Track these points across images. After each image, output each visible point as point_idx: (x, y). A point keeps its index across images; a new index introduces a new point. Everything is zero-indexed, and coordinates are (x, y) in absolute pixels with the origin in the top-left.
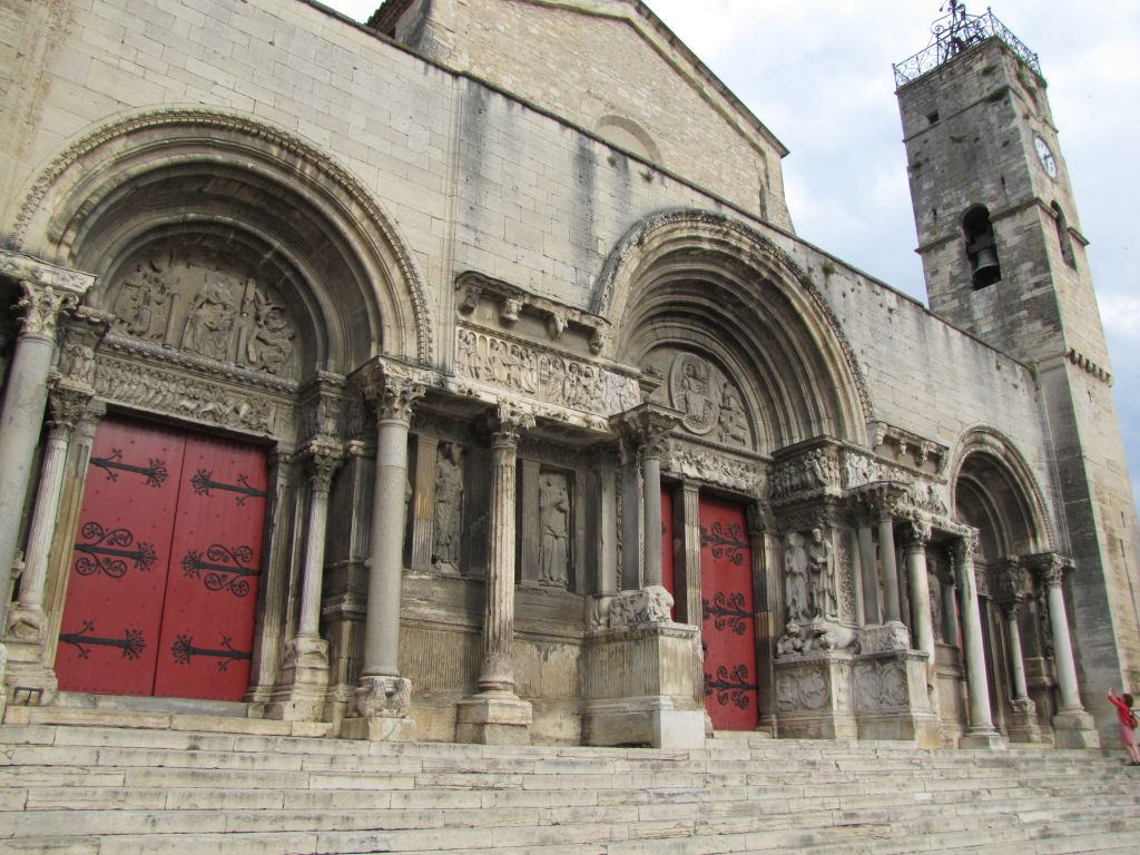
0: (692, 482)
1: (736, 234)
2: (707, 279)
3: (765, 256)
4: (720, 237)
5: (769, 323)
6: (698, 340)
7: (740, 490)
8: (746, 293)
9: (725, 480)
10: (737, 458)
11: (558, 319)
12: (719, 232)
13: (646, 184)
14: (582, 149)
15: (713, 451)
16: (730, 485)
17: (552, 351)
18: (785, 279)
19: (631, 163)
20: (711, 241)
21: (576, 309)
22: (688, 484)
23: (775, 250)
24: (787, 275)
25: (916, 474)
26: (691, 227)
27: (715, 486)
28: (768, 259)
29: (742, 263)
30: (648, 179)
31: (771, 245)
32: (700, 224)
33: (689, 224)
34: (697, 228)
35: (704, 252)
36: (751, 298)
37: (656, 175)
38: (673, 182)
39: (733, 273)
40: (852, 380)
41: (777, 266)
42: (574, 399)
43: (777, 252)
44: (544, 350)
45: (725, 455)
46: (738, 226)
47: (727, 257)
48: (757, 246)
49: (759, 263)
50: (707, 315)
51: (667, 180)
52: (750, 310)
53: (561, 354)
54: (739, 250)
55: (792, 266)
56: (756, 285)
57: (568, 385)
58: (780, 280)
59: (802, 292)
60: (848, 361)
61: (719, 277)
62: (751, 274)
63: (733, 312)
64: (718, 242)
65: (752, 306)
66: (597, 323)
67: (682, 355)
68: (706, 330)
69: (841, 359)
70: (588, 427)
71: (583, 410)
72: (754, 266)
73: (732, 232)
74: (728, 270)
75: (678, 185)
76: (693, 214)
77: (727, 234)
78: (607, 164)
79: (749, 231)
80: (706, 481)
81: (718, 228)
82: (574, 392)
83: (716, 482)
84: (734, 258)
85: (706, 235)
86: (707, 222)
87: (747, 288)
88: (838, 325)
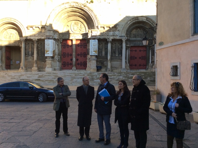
15: (78, 34)
16: (80, 38)
21: (41, 25)
22: (73, 40)
31: (78, 3)
41: (81, 5)
43: (80, 3)
44: (39, 31)
45: (80, 34)
48: (76, 4)
49: (78, 6)
50: (75, 15)
53: (41, 31)
54: (74, 5)
58: (82, 7)
62: (78, 8)
64: (70, 6)
66: (44, 26)
67: (73, 21)
69: (94, 16)
74: (74, 9)
77: (71, 4)
80: (76, 39)
81: (69, 4)
82: (43, 35)
83: (78, 38)
86: (66, 4)
87: (78, 10)
88: (92, 11)
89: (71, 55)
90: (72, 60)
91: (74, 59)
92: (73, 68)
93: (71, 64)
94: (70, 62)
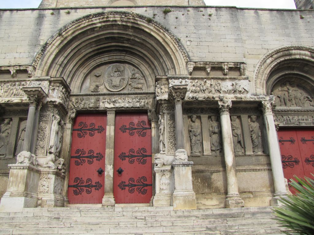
0: (111, 109)
1: (112, 16)
2: (108, 36)
3: (128, 18)
4: (105, 19)
5: (141, 41)
6: (117, 58)
7: (136, 107)
8: (127, 34)
9: (127, 105)
10: (136, 96)
11: (11, 71)
12: (103, 18)
13: (68, 15)
14: (40, 15)
15: (123, 96)
16: (130, 107)
17: (11, 81)
18: (139, 23)
19: (61, 11)
20: (100, 22)
21: (17, 66)
22: (109, 111)
23: (131, 14)
24: (140, 21)
25: (223, 79)
26: (89, 22)
27: (123, 109)
28: (130, 19)
29: (118, 24)
30: (69, 13)
31: (128, 13)
32: (93, 19)
33: (87, 21)
34: (92, 21)
35: (100, 27)
36: (131, 36)
37: (73, 11)
38: (81, 10)
39: (118, 30)
40: (178, 49)
41: (135, 19)
42: (17, 94)
43: (133, 15)
44: (8, 82)
45: (129, 96)
46: (111, 13)
47: (112, 25)
48: (123, 16)
49: (126, 22)
50: (117, 48)
51: (78, 10)
52: (132, 40)
53: (15, 81)
54: (116, 21)
55: (141, 17)
56: (130, 30)
57: (15, 90)
58: (137, 24)
59: (149, 25)
60: (175, 43)
61: (113, 33)
62: (125, 27)
63: (128, 43)
64: (104, 22)
65: (132, 38)
66: (26, 67)
67: (111, 65)
68: (120, 53)
69: (172, 43)
70: (22, 102)
71: (20, 96)
72: (124, 24)
73: (110, 16)
74: (116, 29)
75: (84, 10)
76: (88, 17)
77: (107, 17)
78: (51, 15)
79: (117, 13)
80: (117, 108)
81: (102, 17)
82: (17, 92)
83: (122, 107)
84: (115, 25)
85: (98, 21)
86: (96, 17)
87: (127, 32)
88: (167, 31)
89: (101, 157)
90: (101, 172)
91: (109, 170)
92: (104, 200)
93: (100, 186)
94: (95, 178)
